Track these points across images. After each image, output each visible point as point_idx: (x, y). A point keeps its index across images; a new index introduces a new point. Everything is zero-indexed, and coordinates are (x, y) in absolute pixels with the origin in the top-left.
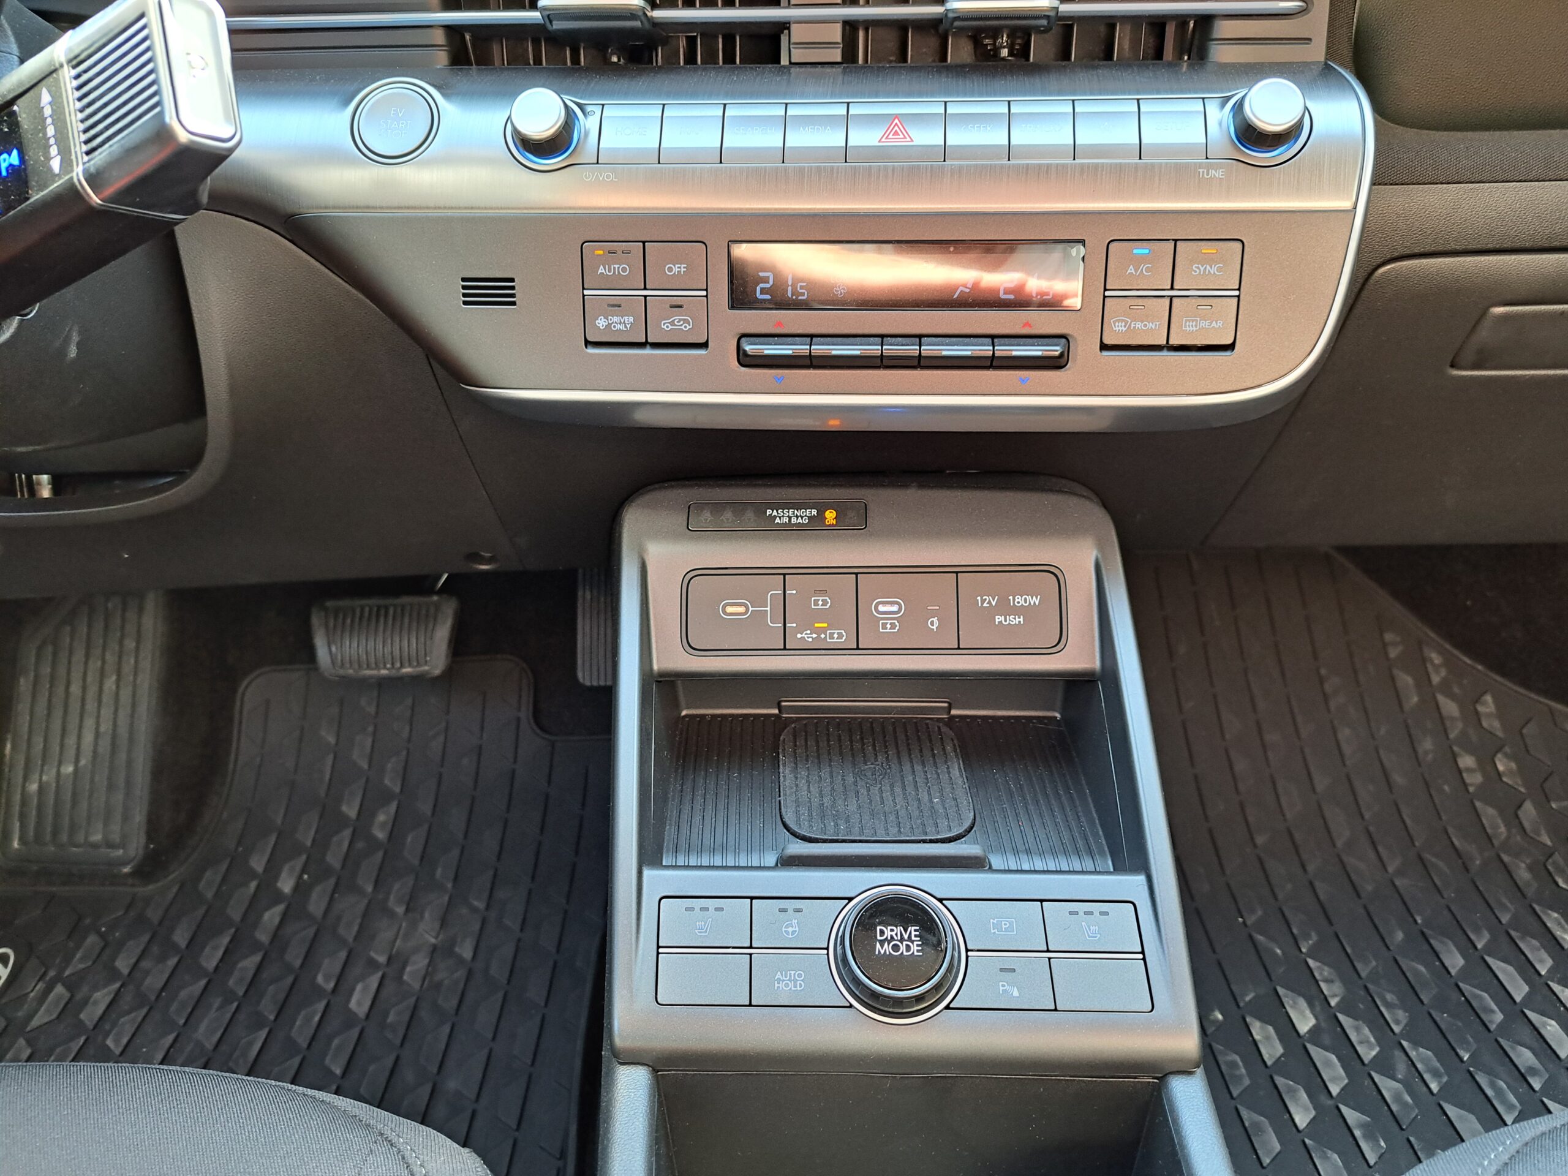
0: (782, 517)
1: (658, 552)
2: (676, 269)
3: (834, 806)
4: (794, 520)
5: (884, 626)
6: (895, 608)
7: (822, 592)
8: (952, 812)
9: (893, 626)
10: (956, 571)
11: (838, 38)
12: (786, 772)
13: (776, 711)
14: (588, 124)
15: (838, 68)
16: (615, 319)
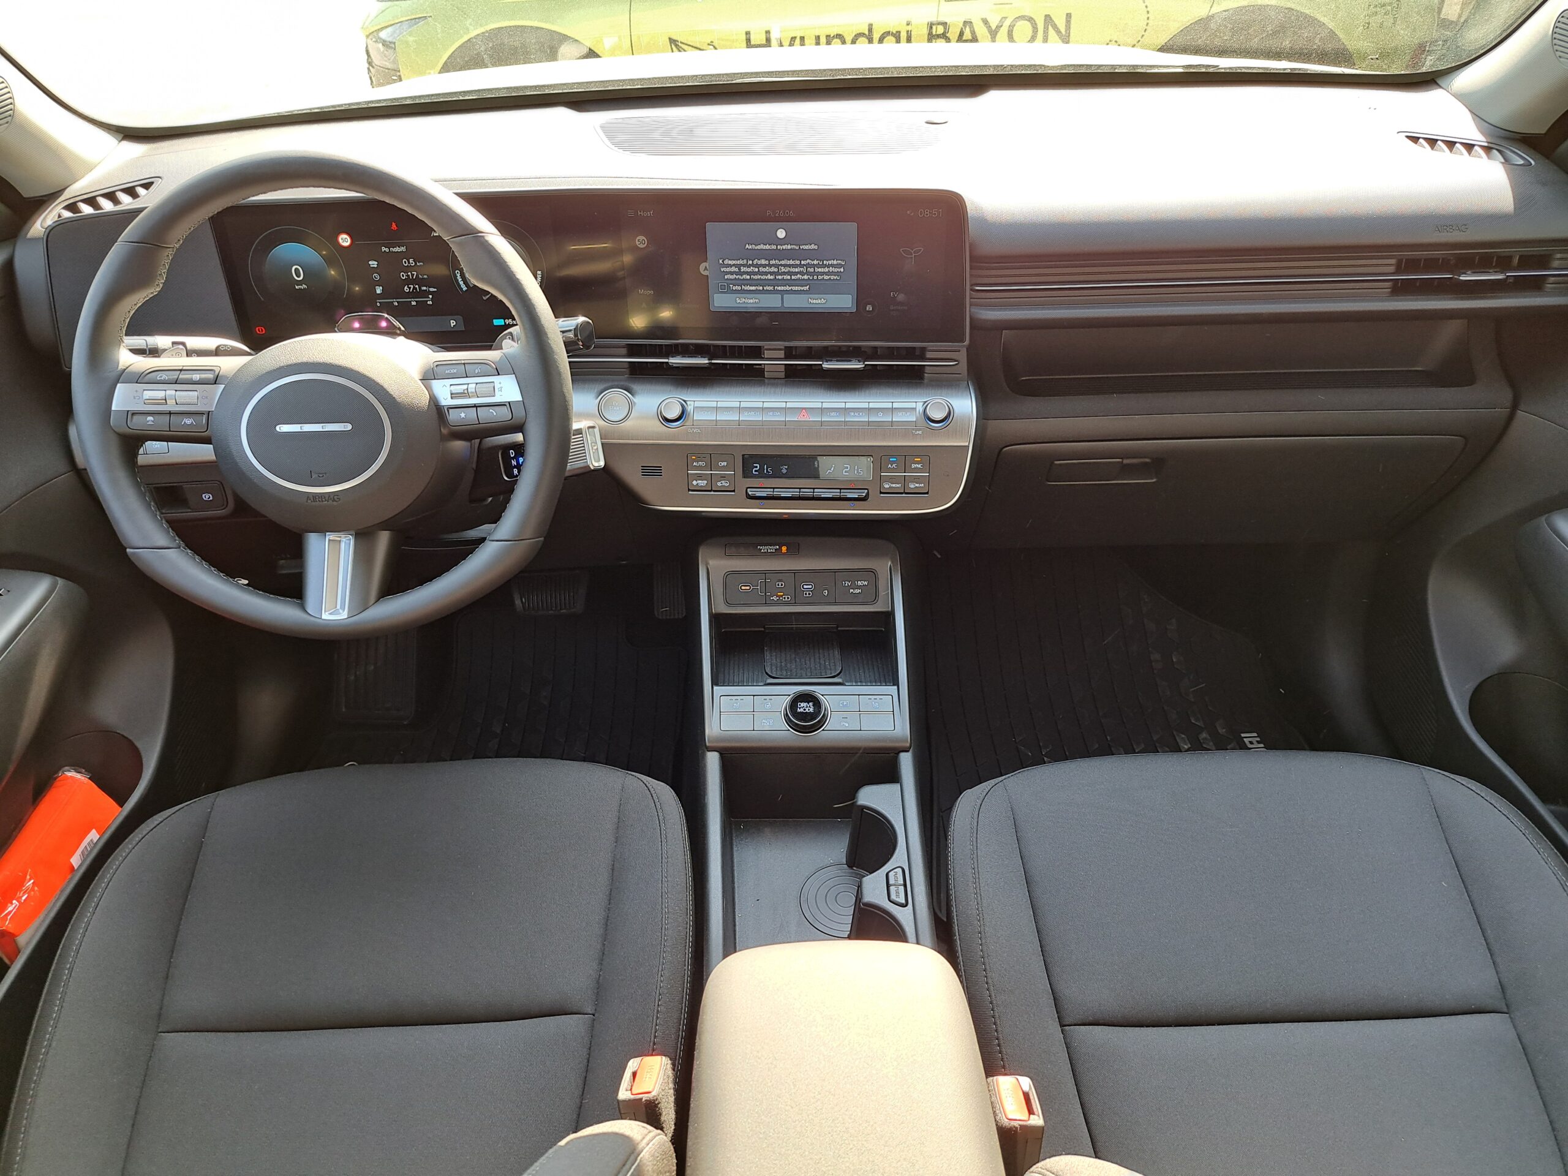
0: (764, 549)
1: (712, 563)
2: (723, 464)
3: (786, 666)
4: (769, 551)
5: (806, 594)
6: (810, 587)
7: (780, 581)
8: (833, 667)
9: (809, 594)
10: (835, 571)
11: (783, 370)
12: (767, 656)
13: (763, 629)
14: (689, 410)
15: (783, 381)
16: (700, 481)
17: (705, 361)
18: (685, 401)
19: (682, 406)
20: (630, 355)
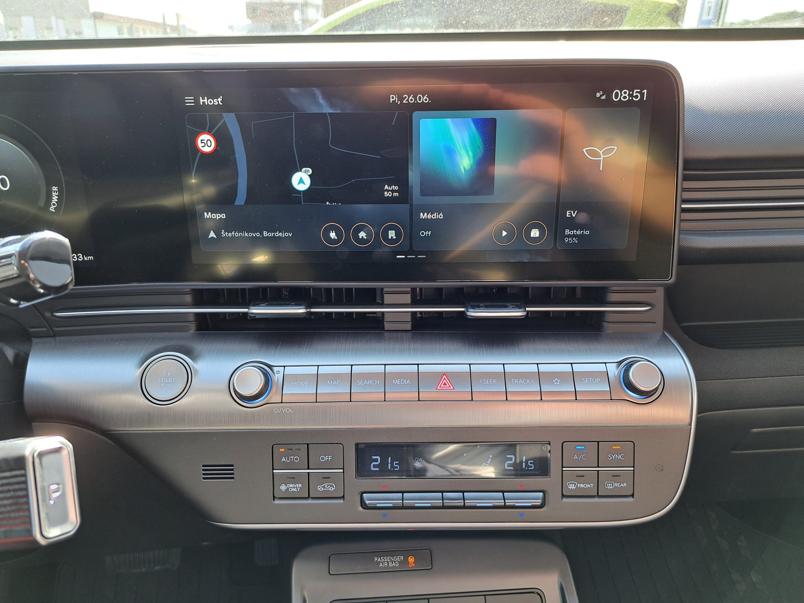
0: (384, 562)
1: (310, 584)
2: (326, 459)
4: (390, 565)
10: (485, 595)
11: (410, 320)
14: (276, 379)
15: (410, 334)
16: (291, 485)
17: (301, 310)
18: (270, 367)
19: (266, 374)
20: (196, 304)
